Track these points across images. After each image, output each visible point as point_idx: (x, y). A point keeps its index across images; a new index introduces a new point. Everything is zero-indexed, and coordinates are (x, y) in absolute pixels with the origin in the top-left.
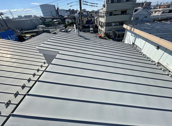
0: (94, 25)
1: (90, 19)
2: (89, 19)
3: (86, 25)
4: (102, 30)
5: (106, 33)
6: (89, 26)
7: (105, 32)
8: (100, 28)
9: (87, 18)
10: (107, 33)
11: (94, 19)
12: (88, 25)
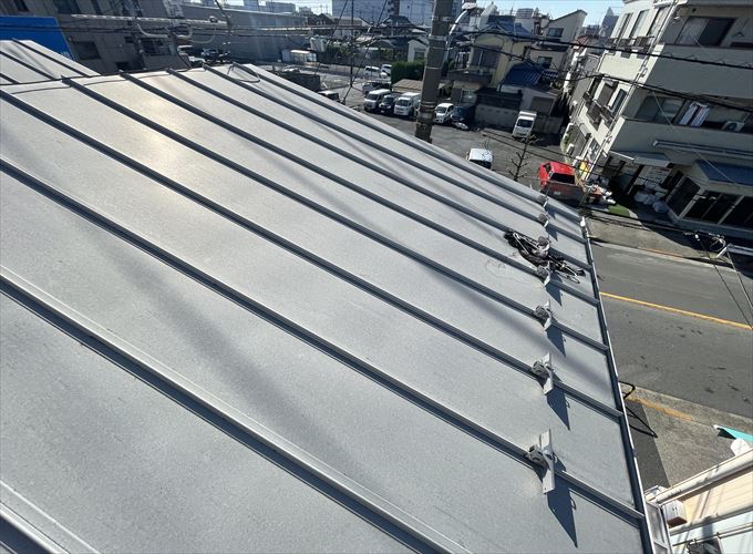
0: (552, 95)
1: (542, 61)
2: (534, 56)
3: (505, 89)
4: (589, 135)
5: (615, 162)
6: (520, 94)
7: (610, 158)
8: (582, 118)
9: (526, 47)
10: (623, 163)
11: (566, 60)
12: (513, 89)
